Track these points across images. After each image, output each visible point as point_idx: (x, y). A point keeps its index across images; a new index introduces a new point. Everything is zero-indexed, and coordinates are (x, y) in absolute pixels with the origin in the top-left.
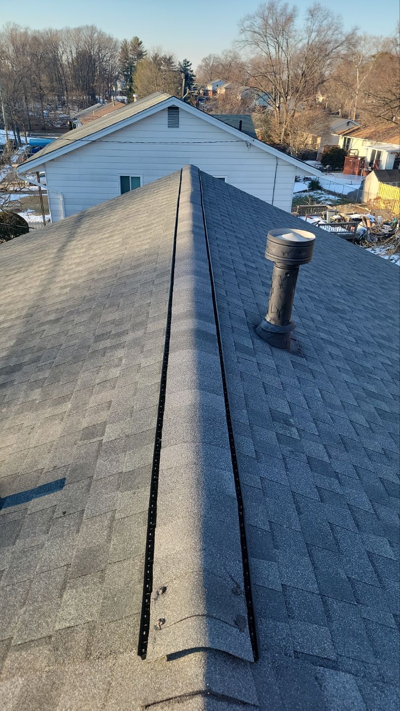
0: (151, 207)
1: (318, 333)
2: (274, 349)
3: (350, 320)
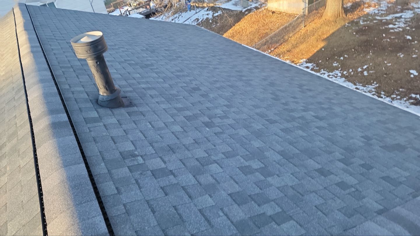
2: (113, 110)
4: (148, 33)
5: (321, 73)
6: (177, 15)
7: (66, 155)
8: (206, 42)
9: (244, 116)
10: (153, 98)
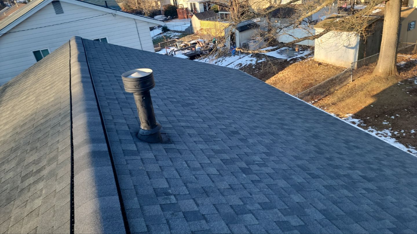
0: (53, 70)
1: (179, 124)
2: (152, 145)
3: (198, 108)
4: (192, 73)
5: (369, 130)
6: (221, 59)
7: (101, 185)
8: (249, 87)
9: (284, 166)
10: (191, 137)
